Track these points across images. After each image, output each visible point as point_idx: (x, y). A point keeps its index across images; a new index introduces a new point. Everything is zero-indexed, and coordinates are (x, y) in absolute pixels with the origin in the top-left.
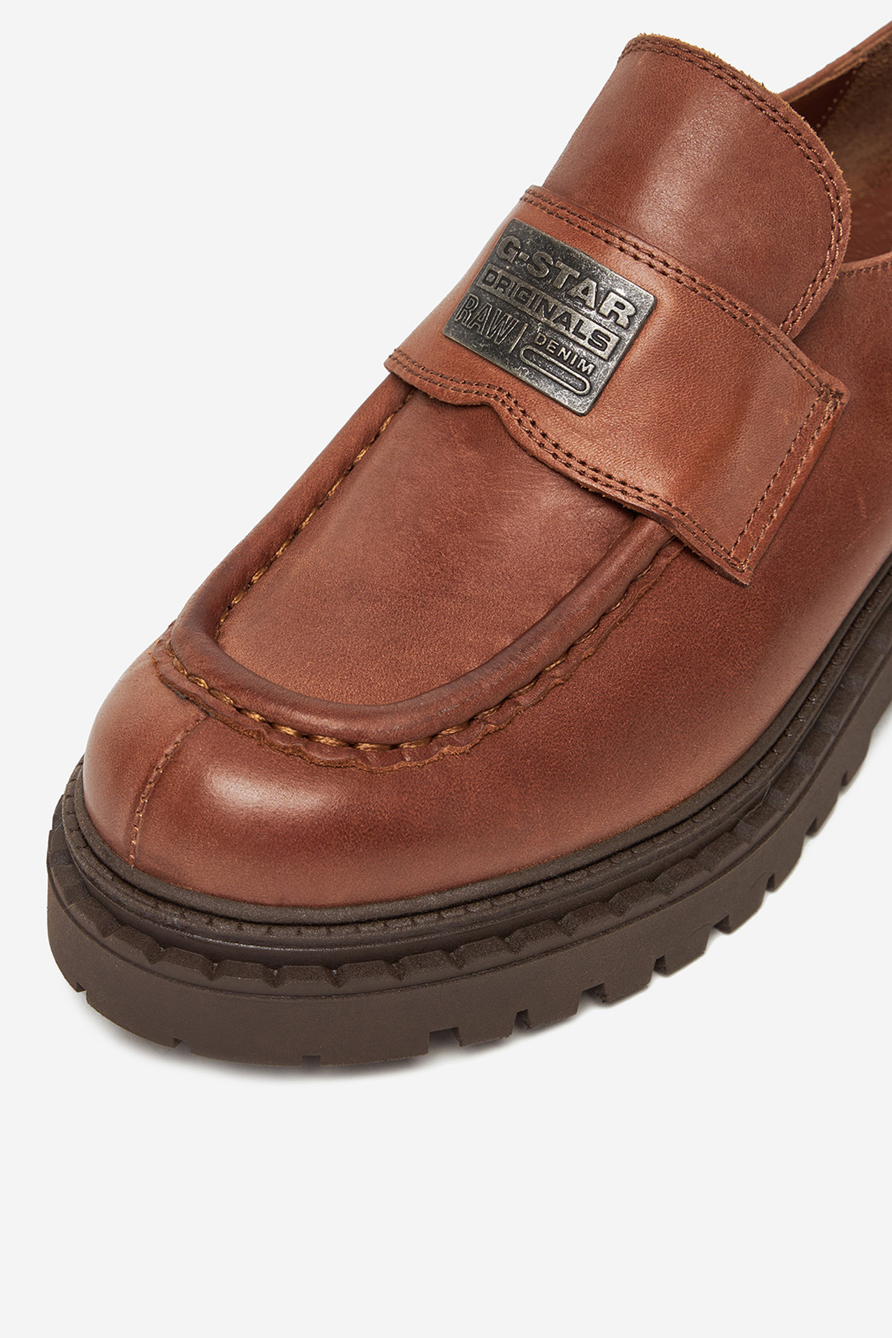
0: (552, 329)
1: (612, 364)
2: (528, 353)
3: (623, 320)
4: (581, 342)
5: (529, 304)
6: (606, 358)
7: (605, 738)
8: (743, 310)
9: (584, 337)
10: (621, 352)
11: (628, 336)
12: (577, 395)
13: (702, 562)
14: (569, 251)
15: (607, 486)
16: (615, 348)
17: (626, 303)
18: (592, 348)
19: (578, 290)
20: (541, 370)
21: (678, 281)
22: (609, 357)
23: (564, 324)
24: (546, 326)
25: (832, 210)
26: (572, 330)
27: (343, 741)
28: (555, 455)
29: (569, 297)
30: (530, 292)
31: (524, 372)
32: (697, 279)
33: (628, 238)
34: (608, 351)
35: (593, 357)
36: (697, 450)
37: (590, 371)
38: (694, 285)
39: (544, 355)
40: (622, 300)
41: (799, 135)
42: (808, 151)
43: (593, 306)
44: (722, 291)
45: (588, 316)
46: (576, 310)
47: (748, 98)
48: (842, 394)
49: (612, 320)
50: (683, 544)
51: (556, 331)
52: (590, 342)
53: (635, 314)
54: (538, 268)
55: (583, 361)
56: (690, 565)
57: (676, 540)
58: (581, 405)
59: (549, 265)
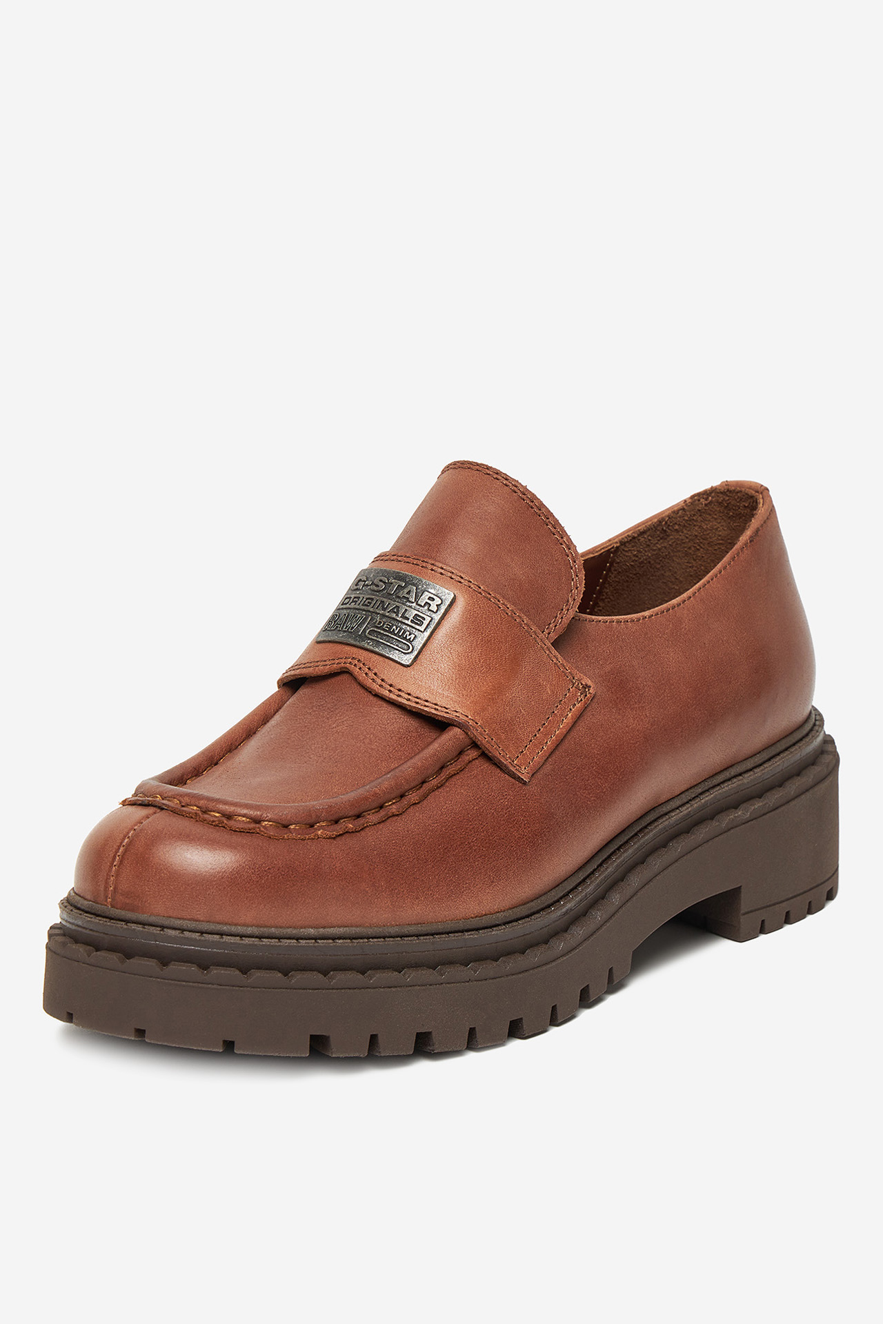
0: (387, 616)
1: (427, 634)
2: (371, 632)
3: (434, 608)
4: (406, 622)
5: (372, 605)
6: (423, 630)
7: (427, 851)
8: (512, 610)
9: (408, 619)
10: (432, 626)
11: (437, 617)
12: (404, 653)
13: (495, 764)
14: (398, 573)
15: (425, 706)
16: (428, 625)
17: (435, 597)
18: (413, 625)
19: (404, 593)
20: (381, 641)
21: (470, 587)
22: (425, 630)
23: (395, 612)
24: (384, 616)
25: (572, 569)
26: (400, 615)
27: (251, 818)
28: (390, 691)
29: (399, 597)
30: (372, 599)
31: (368, 643)
32: (482, 588)
33: (437, 564)
34: (424, 626)
35: (414, 630)
36: (485, 688)
37: (412, 638)
38: (480, 590)
39: (382, 632)
40: (432, 596)
41: (548, 519)
42: (553, 530)
43: (413, 601)
44: (498, 596)
45: (410, 607)
46: (403, 604)
47: (515, 492)
48: (590, 687)
49: (426, 608)
50: (480, 748)
51: (389, 617)
52: (412, 621)
53: (442, 603)
54: (377, 586)
55: (408, 633)
56: (486, 766)
57: (475, 745)
58: (406, 659)
59: (384, 583)
